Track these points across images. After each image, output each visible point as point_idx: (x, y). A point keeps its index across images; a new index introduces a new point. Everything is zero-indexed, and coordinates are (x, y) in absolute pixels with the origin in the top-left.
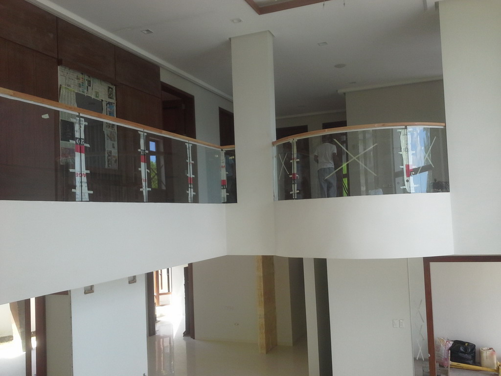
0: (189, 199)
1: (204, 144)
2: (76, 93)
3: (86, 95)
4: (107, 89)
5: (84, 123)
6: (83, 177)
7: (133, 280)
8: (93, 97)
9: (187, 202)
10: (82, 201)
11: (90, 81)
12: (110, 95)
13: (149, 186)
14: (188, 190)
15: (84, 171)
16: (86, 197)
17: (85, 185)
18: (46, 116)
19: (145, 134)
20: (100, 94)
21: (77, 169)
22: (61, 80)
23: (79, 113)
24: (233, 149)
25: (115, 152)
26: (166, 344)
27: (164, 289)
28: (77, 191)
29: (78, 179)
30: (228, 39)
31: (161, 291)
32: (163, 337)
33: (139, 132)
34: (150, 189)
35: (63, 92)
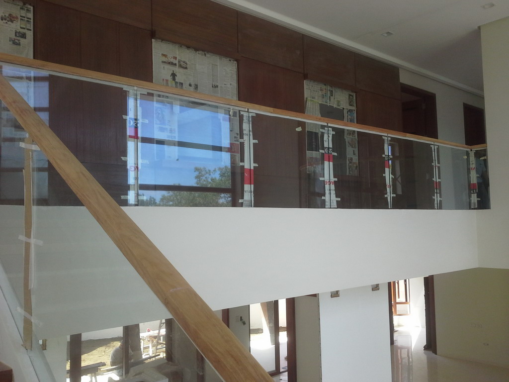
0: (436, 205)
1: (451, 145)
2: (320, 104)
3: (329, 105)
4: (347, 97)
5: (332, 133)
6: (331, 184)
7: (376, 288)
8: (335, 106)
9: (433, 208)
10: (331, 208)
11: (332, 91)
12: (351, 102)
13: (394, 191)
14: (434, 196)
15: (333, 179)
16: (334, 204)
17: (333, 192)
18: (299, 129)
19: (389, 139)
20: (341, 102)
21: (326, 178)
22: (307, 93)
23: (327, 124)
24: (485, 148)
25: (355, 159)
26: (404, 355)
27: (402, 298)
28: (327, 198)
29: (327, 187)
30: (477, 27)
31: (398, 300)
32: (401, 348)
33: (383, 137)
34: (395, 195)
35: (309, 104)
